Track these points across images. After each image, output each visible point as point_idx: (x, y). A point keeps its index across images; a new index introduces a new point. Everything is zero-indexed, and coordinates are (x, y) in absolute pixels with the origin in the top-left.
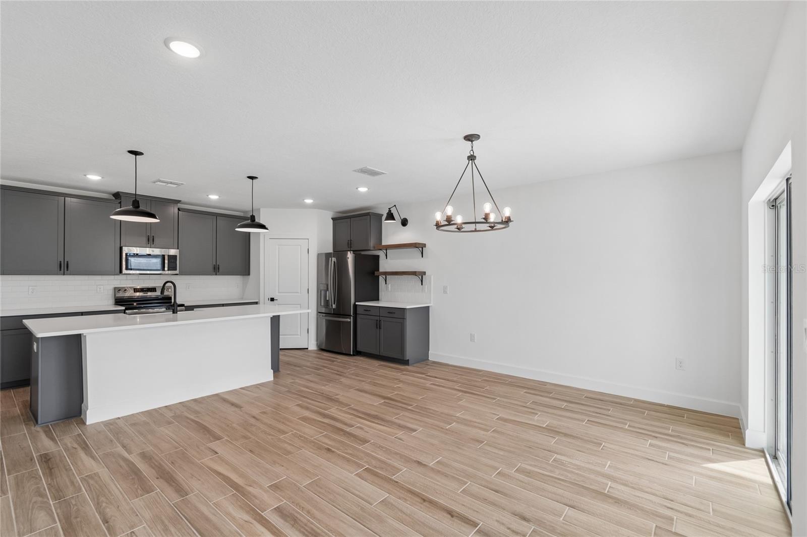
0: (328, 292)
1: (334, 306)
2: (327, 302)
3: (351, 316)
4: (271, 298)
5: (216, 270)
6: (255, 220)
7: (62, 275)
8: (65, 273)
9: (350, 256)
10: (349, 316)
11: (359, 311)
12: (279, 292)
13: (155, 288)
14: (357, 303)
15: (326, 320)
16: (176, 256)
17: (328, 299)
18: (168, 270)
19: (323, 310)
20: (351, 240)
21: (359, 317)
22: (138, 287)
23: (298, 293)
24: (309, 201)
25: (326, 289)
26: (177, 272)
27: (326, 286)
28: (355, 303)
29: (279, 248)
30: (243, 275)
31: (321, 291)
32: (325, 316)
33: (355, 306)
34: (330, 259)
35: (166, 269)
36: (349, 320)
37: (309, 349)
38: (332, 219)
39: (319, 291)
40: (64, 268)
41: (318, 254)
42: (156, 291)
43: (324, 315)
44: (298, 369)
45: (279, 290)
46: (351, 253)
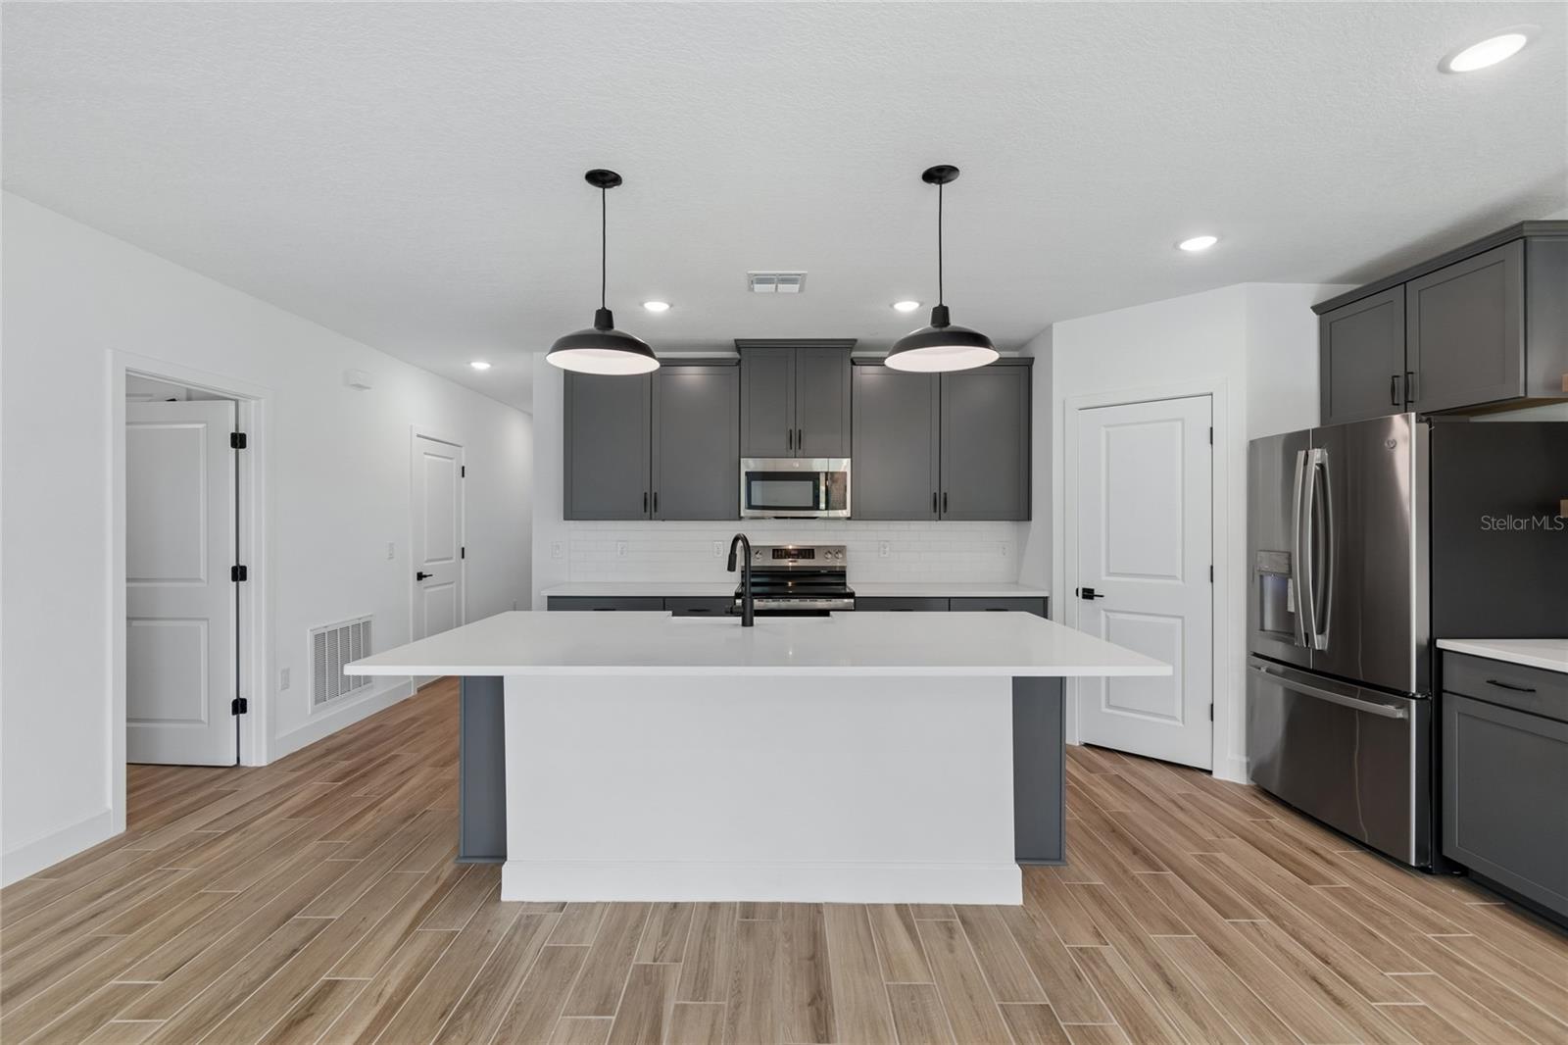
0: (1290, 582)
1: (1320, 642)
2: (1287, 620)
3: (1406, 694)
4: (1084, 590)
5: (940, 508)
6: (949, 324)
7: (646, 520)
8: (653, 517)
9: (1405, 438)
10: (1401, 695)
11: (1453, 678)
12: (1109, 574)
13: (813, 550)
14: (1441, 644)
15: (1288, 691)
16: (846, 473)
17: (1291, 608)
18: (827, 508)
19: (1278, 650)
20: (1407, 373)
21: (1452, 709)
22: (790, 547)
23: (1173, 577)
24: (1198, 244)
25: (1284, 569)
26: (846, 513)
27: (1283, 560)
28: (1432, 641)
29: (1108, 433)
30: (1018, 520)
31: (1261, 577)
32: (1284, 675)
33: (1433, 657)
34: (1301, 455)
35: (823, 505)
36: (1400, 714)
37: (1215, 775)
38: (1315, 309)
39: (1255, 577)
40: (651, 507)
41: (1252, 443)
42: (813, 558)
43: (1280, 668)
44: (1139, 871)
45: (1108, 567)
46: (1407, 420)
